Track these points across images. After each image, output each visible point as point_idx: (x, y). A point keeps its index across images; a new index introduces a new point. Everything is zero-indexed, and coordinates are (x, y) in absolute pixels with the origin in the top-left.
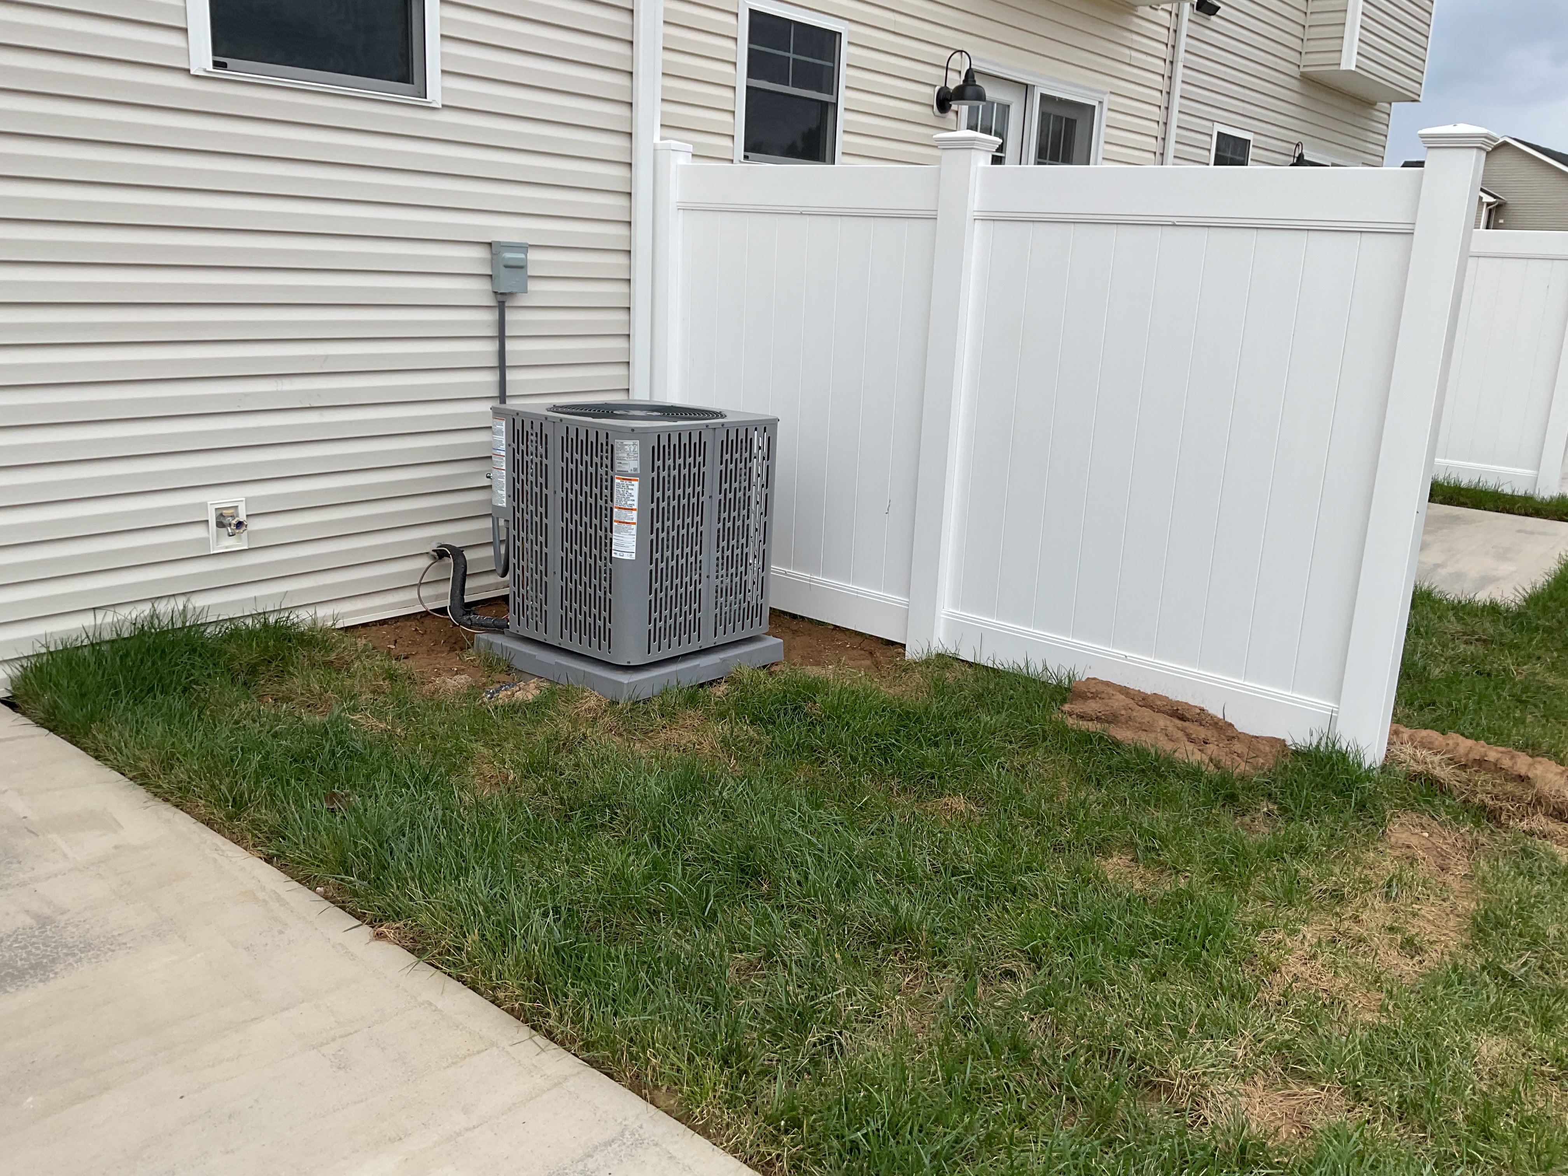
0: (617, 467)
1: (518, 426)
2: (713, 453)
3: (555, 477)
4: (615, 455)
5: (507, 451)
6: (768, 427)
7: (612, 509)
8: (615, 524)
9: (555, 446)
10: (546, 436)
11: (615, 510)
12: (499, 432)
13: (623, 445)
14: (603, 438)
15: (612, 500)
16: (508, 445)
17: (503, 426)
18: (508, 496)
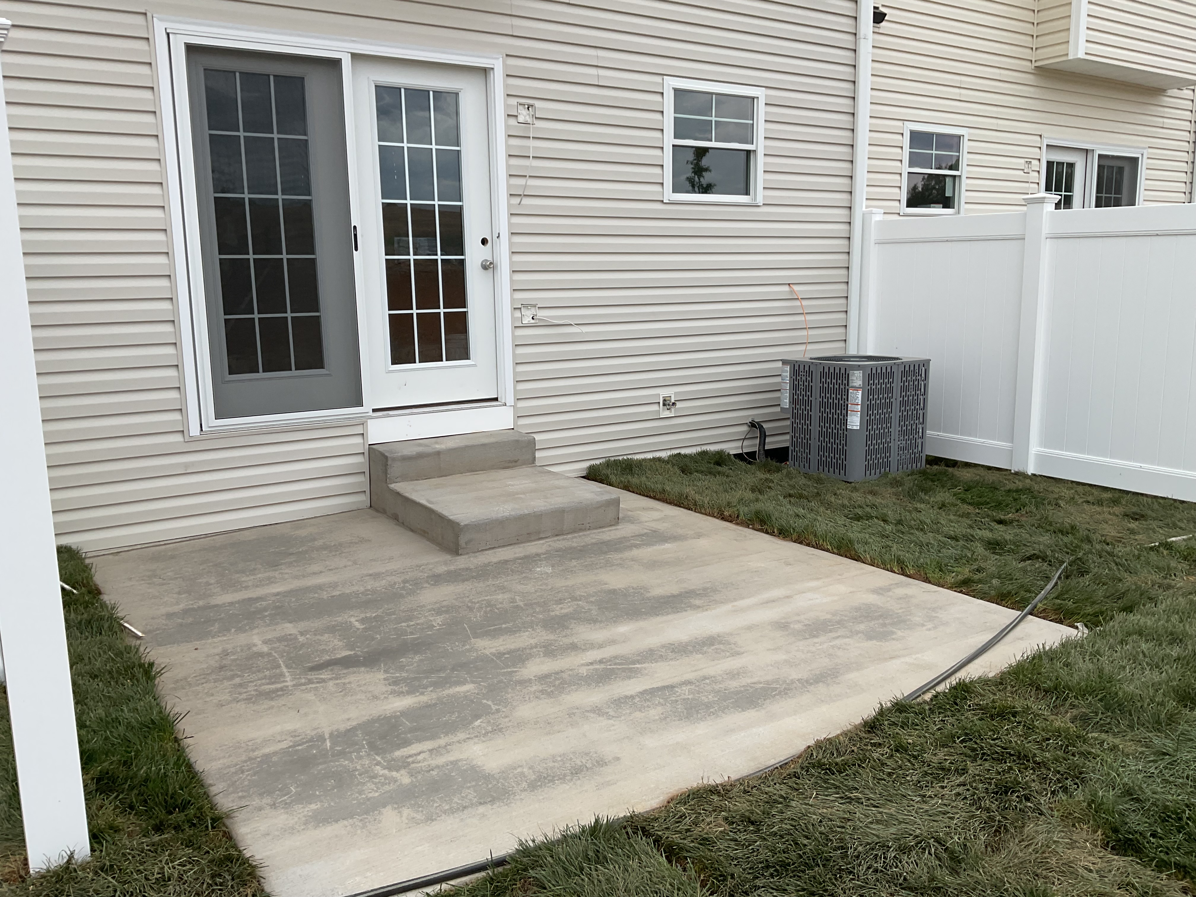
0: (850, 385)
1: (797, 368)
2: (897, 376)
3: (816, 392)
4: (850, 378)
5: (790, 381)
6: (926, 363)
7: (847, 405)
8: (849, 412)
9: (817, 377)
10: (812, 372)
11: (849, 405)
12: (786, 371)
13: (854, 373)
14: (843, 371)
15: (848, 400)
16: (791, 377)
17: (788, 368)
18: (790, 402)
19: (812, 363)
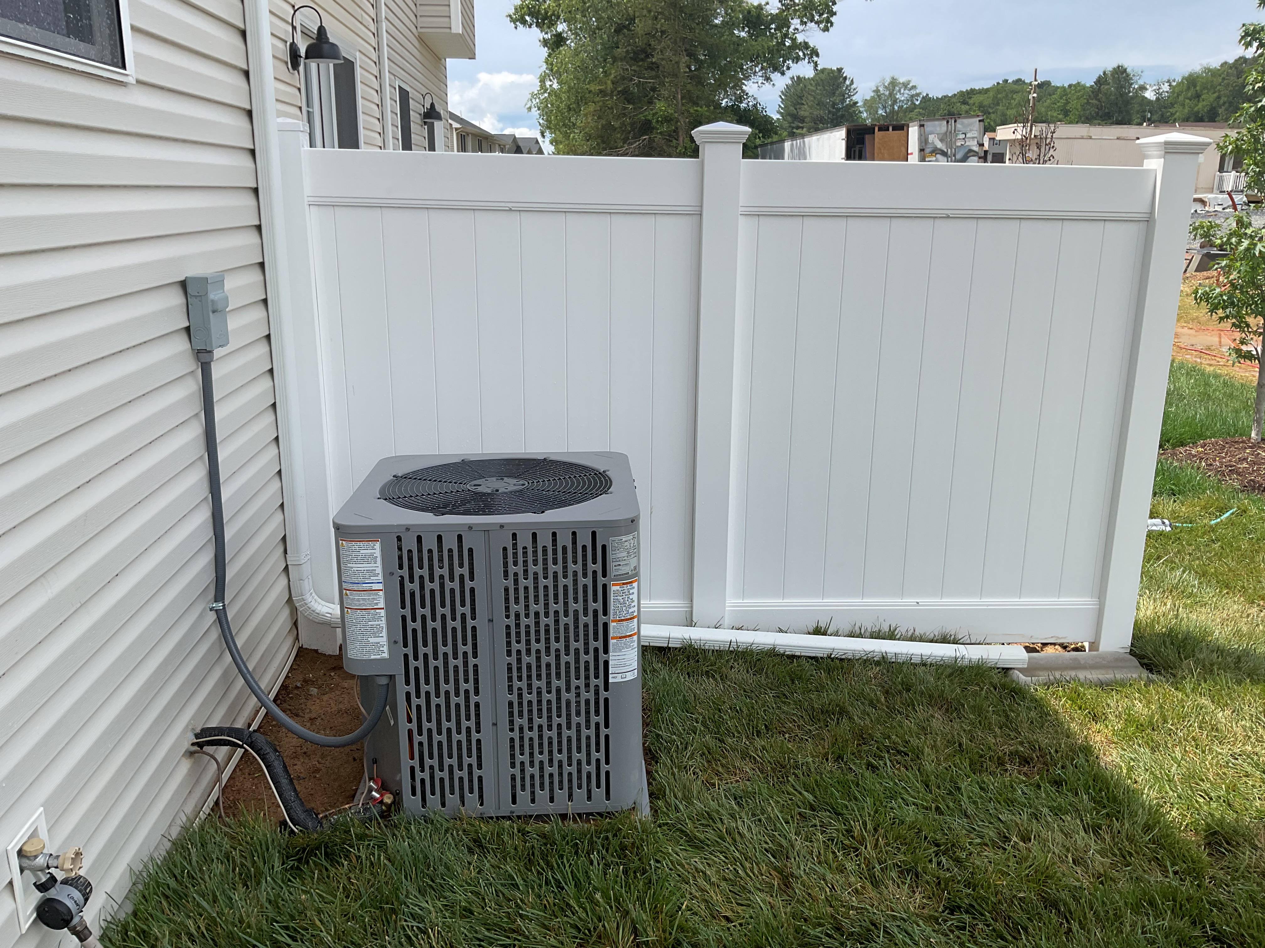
0: (613, 570)
3: (491, 602)
4: (610, 556)
5: (386, 582)
7: (606, 626)
8: (612, 642)
10: (471, 551)
11: (612, 625)
12: (372, 558)
13: (621, 543)
14: (584, 539)
15: (605, 613)
16: (388, 574)
17: (377, 549)
18: (392, 642)
19: (470, 528)
